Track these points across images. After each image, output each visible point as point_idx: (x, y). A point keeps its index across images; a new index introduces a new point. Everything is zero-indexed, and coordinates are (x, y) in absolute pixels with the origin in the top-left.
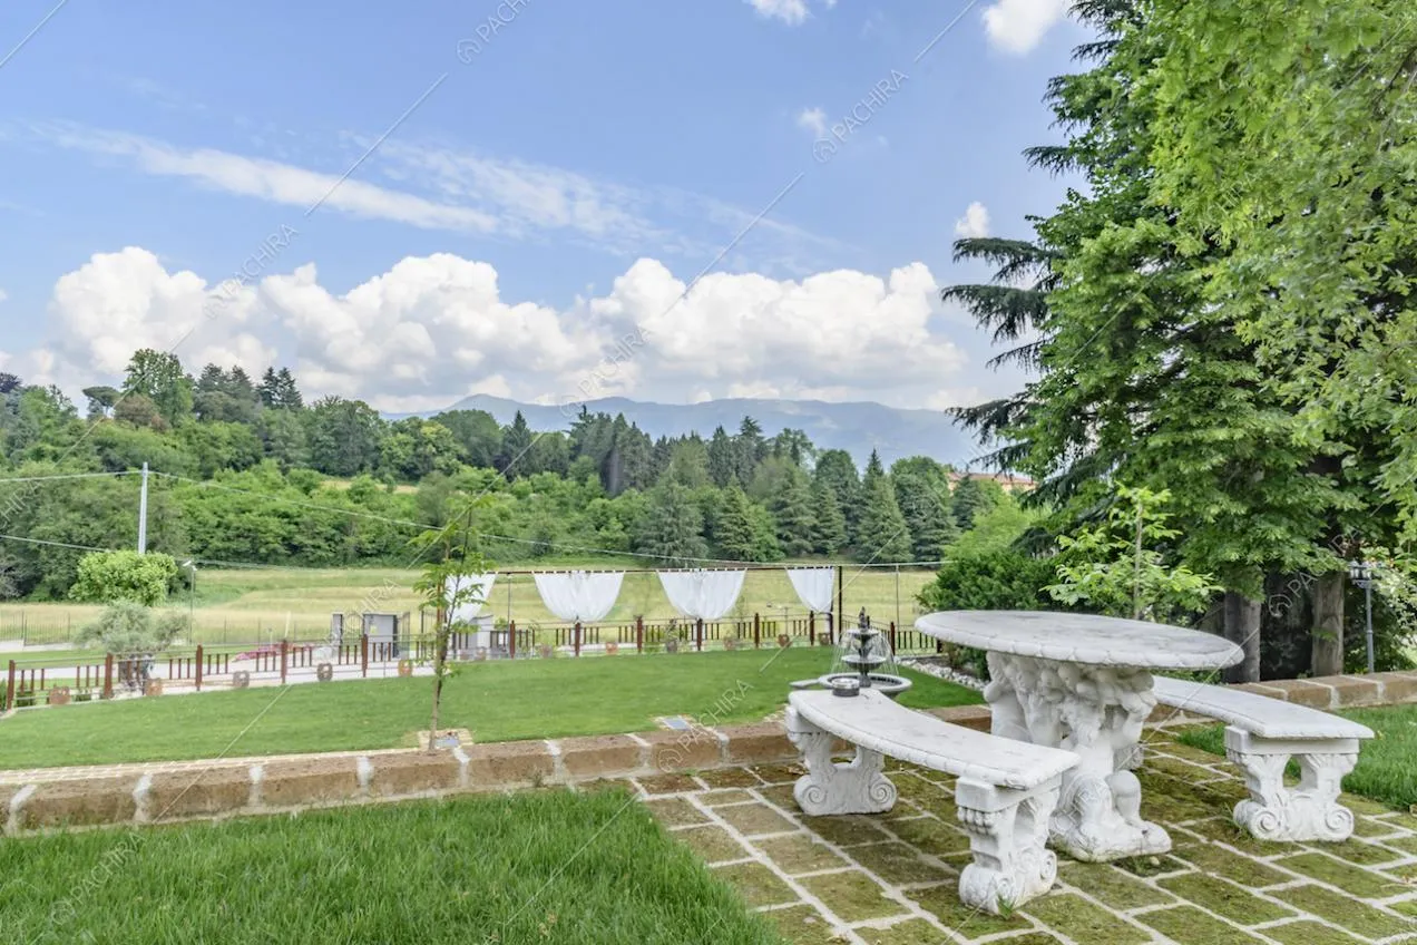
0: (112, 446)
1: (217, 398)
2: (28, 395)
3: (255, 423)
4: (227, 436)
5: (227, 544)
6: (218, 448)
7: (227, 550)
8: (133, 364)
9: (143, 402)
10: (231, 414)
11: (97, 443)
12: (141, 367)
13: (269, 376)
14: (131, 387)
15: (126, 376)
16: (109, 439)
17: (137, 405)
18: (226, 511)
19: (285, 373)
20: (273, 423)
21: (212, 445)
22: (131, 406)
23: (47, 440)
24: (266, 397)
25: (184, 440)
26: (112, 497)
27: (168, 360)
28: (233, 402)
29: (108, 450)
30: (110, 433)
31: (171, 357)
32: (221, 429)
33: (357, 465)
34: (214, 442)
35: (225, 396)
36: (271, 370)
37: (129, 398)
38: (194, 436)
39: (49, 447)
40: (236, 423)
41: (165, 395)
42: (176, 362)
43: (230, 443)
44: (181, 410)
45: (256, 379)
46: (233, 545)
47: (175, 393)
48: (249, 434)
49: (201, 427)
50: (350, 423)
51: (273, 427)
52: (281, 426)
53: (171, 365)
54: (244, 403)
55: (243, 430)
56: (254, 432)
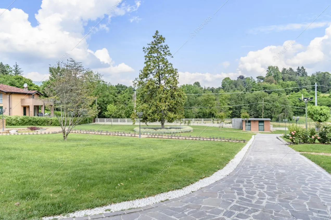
0: (266, 88)
1: (286, 75)
2: (246, 79)
3: (297, 80)
4: (291, 84)
5: (297, 110)
6: (289, 87)
7: (297, 111)
8: (268, 70)
9: (271, 78)
10: (290, 79)
11: (263, 88)
12: (270, 70)
13: (298, 69)
14: (268, 75)
15: (266, 73)
16: (265, 87)
17: (270, 79)
18: (296, 102)
19: (303, 68)
20: (301, 80)
21: (287, 86)
22: (269, 79)
23: (254, 87)
24: (298, 74)
25: (281, 86)
26: (273, 98)
27: (276, 68)
28: (290, 76)
29: (265, 89)
30: (265, 85)
31: (276, 67)
32: (289, 83)
33: (327, 90)
34: (288, 86)
35: (288, 75)
36: (299, 67)
37: (268, 77)
38: (283, 85)
39: (254, 89)
40: (292, 81)
41: (275, 76)
42: (277, 68)
43: (291, 86)
44: (279, 79)
45: (295, 70)
46: (299, 110)
47: (278, 75)
48: (295, 84)
49: (284, 82)
50: (324, 78)
51: (301, 81)
52: (304, 80)
53: (276, 69)
54: (294, 76)
55: (294, 83)
56: (297, 83)
